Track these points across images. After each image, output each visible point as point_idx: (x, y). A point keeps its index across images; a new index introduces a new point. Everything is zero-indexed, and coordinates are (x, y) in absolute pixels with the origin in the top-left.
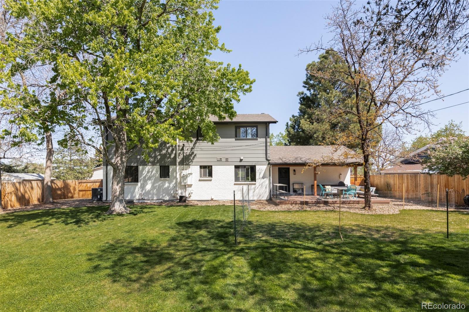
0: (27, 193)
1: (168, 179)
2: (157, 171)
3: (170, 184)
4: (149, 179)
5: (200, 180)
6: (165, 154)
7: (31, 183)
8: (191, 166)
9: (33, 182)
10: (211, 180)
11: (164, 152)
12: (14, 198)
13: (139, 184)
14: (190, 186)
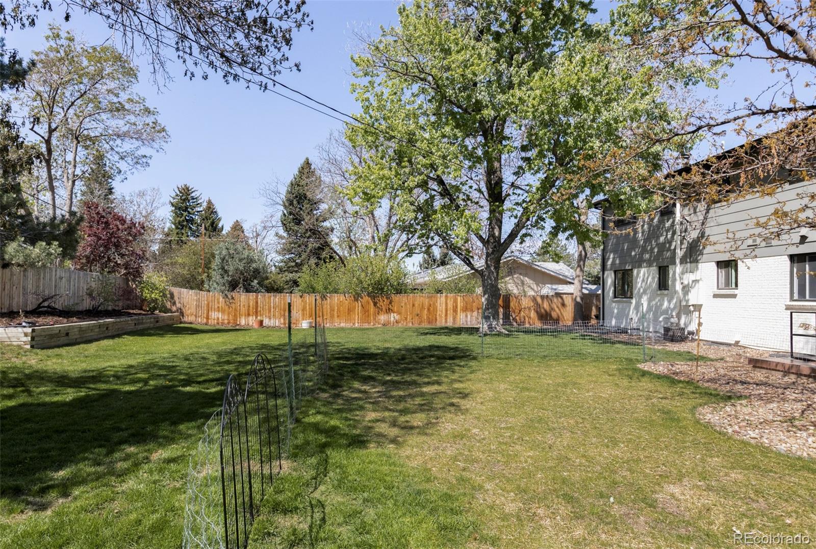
0: (555, 310)
1: (666, 292)
2: (653, 278)
3: (669, 302)
4: (645, 292)
5: (715, 296)
6: (664, 244)
7: (562, 298)
8: (700, 265)
9: (564, 296)
10: (734, 296)
11: (662, 239)
12: (533, 314)
13: (634, 301)
14: (698, 308)
